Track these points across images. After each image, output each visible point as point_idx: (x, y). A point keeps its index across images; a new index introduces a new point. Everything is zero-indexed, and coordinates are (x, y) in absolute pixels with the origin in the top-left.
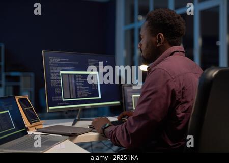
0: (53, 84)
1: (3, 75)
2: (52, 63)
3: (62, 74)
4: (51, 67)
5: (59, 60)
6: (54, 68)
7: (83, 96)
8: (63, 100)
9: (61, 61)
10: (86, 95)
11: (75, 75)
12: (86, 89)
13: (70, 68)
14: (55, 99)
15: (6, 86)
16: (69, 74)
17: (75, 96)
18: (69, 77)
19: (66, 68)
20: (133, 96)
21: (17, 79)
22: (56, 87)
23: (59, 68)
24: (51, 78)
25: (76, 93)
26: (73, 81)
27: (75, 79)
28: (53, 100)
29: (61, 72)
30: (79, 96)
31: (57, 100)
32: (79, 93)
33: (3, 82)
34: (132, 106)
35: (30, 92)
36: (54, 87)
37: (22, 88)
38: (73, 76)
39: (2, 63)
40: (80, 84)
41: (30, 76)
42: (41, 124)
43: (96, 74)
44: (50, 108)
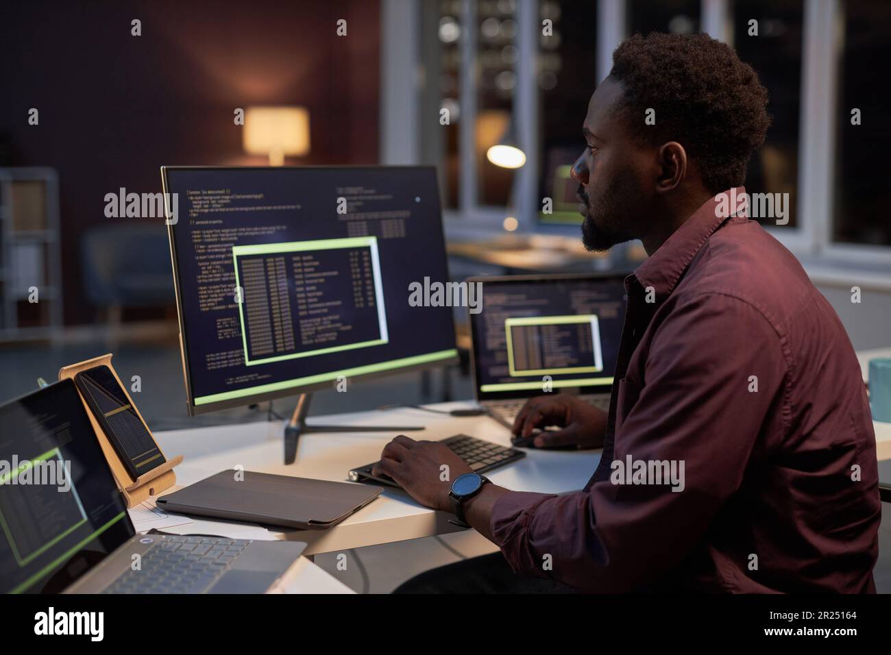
0: (209, 301)
2: (202, 216)
3: (240, 258)
4: (196, 234)
5: (228, 199)
6: (209, 236)
7: (321, 339)
8: (248, 363)
9: (234, 203)
10: (332, 336)
11: (288, 256)
12: (332, 310)
13: (271, 230)
14: (217, 361)
16: (264, 257)
17: (291, 345)
18: (266, 267)
19: (255, 231)
20: (510, 322)
22: (220, 314)
23: (227, 234)
24: (201, 279)
25: (297, 328)
26: (284, 284)
27: (290, 273)
28: (211, 367)
29: (238, 251)
30: (305, 342)
31: (224, 364)
32: (307, 328)
34: (506, 364)
36: (213, 315)
37: (9, 231)
38: (281, 261)
40: (309, 294)
41: (43, 183)
42: (171, 471)
43: (368, 249)
44: (199, 401)
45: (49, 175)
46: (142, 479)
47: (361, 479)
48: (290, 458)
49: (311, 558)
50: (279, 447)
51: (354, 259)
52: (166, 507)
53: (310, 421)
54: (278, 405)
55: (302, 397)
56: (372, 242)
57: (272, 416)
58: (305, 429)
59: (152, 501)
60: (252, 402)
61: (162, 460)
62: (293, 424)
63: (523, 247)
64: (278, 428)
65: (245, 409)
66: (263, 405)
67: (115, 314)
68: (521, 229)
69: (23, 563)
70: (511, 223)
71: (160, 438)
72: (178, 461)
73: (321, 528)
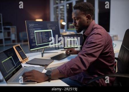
0: (32, 37)
1: (3, 27)
2: (31, 27)
3: (35, 32)
4: (30, 29)
5: (34, 25)
6: (32, 29)
7: (46, 42)
8: (37, 45)
9: (35, 25)
10: (47, 42)
11: (41, 32)
12: (47, 39)
14: (33, 45)
15: (4, 32)
17: (42, 43)
21: (9, 29)
22: (33, 39)
23: (34, 29)
24: (31, 35)
25: (43, 41)
26: (41, 35)
27: (42, 34)
29: (35, 31)
33: (3, 30)
35: (15, 34)
36: (32, 39)
37: (11, 33)
38: (40, 33)
39: (2, 22)
40: (44, 37)
41: (15, 28)
42: (28, 59)
43: (51, 31)
44: (31, 50)
45: (15, 27)
46: (24, 60)
47: (51, 59)
48: (42, 57)
49: (46, 69)
50: (41, 55)
51: (49, 32)
52: (27, 63)
53: (44, 52)
54: (41, 50)
55: (43, 49)
56: (51, 30)
57: (40, 51)
58: (44, 53)
59: (25, 62)
60: (38, 50)
61: (27, 57)
62: (43, 52)
63: (66, 33)
64: (41, 53)
65: (37, 51)
66: (39, 50)
67: (23, 41)
68: (65, 31)
69: (7, 72)
70: (64, 30)
71: (26, 55)
72: (29, 57)
73: (47, 65)
